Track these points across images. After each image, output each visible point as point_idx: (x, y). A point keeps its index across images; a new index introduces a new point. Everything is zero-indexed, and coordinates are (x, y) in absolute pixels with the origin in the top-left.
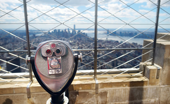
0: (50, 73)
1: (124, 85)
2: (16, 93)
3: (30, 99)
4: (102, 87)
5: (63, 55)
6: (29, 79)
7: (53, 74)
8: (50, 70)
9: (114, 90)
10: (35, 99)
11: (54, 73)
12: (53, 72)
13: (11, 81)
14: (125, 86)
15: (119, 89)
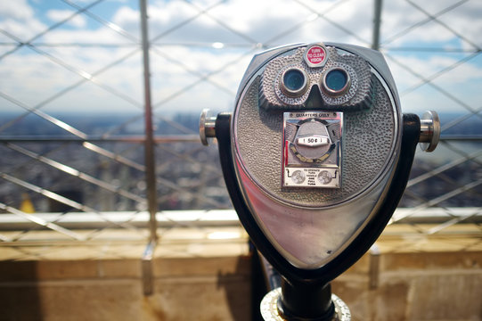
0: (289, 182)
1: (468, 262)
2: (105, 278)
3: (151, 298)
4: (391, 267)
5: (353, 103)
6: (146, 233)
7: (300, 188)
8: (292, 170)
9: (431, 277)
10: (168, 298)
11: (305, 184)
12: (304, 179)
13: (89, 239)
14: (471, 267)
15: (448, 277)
